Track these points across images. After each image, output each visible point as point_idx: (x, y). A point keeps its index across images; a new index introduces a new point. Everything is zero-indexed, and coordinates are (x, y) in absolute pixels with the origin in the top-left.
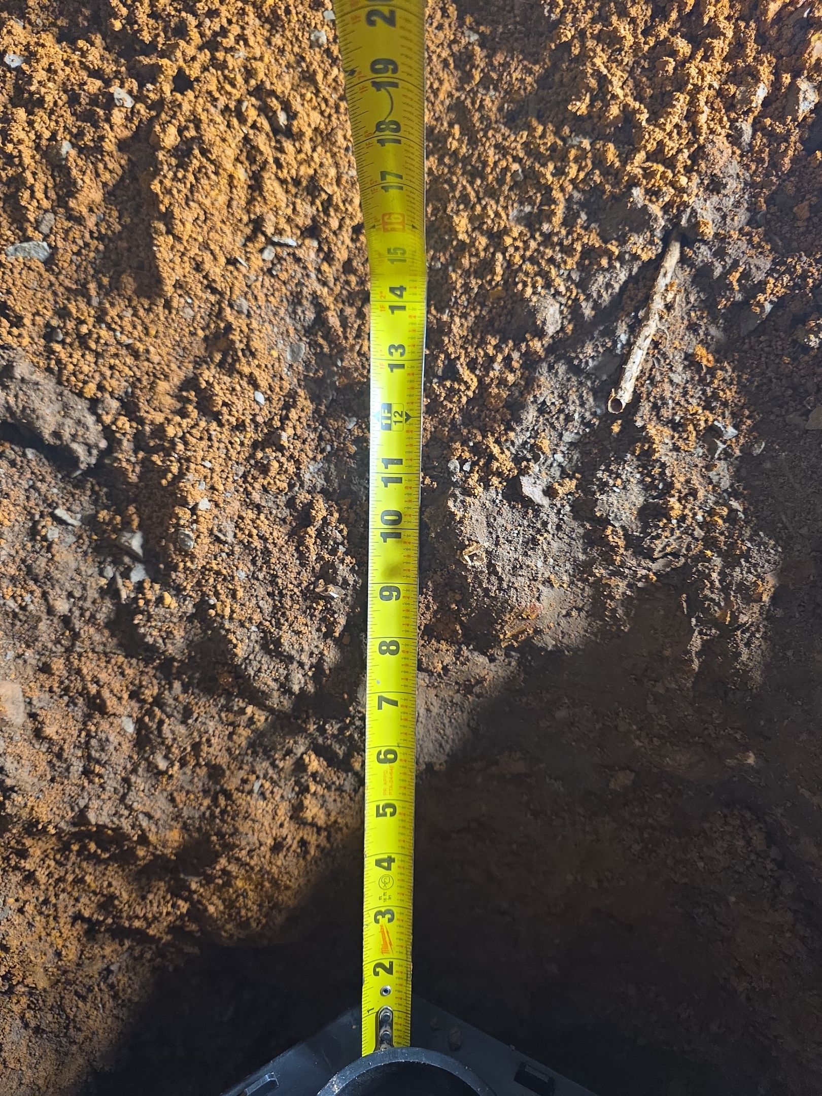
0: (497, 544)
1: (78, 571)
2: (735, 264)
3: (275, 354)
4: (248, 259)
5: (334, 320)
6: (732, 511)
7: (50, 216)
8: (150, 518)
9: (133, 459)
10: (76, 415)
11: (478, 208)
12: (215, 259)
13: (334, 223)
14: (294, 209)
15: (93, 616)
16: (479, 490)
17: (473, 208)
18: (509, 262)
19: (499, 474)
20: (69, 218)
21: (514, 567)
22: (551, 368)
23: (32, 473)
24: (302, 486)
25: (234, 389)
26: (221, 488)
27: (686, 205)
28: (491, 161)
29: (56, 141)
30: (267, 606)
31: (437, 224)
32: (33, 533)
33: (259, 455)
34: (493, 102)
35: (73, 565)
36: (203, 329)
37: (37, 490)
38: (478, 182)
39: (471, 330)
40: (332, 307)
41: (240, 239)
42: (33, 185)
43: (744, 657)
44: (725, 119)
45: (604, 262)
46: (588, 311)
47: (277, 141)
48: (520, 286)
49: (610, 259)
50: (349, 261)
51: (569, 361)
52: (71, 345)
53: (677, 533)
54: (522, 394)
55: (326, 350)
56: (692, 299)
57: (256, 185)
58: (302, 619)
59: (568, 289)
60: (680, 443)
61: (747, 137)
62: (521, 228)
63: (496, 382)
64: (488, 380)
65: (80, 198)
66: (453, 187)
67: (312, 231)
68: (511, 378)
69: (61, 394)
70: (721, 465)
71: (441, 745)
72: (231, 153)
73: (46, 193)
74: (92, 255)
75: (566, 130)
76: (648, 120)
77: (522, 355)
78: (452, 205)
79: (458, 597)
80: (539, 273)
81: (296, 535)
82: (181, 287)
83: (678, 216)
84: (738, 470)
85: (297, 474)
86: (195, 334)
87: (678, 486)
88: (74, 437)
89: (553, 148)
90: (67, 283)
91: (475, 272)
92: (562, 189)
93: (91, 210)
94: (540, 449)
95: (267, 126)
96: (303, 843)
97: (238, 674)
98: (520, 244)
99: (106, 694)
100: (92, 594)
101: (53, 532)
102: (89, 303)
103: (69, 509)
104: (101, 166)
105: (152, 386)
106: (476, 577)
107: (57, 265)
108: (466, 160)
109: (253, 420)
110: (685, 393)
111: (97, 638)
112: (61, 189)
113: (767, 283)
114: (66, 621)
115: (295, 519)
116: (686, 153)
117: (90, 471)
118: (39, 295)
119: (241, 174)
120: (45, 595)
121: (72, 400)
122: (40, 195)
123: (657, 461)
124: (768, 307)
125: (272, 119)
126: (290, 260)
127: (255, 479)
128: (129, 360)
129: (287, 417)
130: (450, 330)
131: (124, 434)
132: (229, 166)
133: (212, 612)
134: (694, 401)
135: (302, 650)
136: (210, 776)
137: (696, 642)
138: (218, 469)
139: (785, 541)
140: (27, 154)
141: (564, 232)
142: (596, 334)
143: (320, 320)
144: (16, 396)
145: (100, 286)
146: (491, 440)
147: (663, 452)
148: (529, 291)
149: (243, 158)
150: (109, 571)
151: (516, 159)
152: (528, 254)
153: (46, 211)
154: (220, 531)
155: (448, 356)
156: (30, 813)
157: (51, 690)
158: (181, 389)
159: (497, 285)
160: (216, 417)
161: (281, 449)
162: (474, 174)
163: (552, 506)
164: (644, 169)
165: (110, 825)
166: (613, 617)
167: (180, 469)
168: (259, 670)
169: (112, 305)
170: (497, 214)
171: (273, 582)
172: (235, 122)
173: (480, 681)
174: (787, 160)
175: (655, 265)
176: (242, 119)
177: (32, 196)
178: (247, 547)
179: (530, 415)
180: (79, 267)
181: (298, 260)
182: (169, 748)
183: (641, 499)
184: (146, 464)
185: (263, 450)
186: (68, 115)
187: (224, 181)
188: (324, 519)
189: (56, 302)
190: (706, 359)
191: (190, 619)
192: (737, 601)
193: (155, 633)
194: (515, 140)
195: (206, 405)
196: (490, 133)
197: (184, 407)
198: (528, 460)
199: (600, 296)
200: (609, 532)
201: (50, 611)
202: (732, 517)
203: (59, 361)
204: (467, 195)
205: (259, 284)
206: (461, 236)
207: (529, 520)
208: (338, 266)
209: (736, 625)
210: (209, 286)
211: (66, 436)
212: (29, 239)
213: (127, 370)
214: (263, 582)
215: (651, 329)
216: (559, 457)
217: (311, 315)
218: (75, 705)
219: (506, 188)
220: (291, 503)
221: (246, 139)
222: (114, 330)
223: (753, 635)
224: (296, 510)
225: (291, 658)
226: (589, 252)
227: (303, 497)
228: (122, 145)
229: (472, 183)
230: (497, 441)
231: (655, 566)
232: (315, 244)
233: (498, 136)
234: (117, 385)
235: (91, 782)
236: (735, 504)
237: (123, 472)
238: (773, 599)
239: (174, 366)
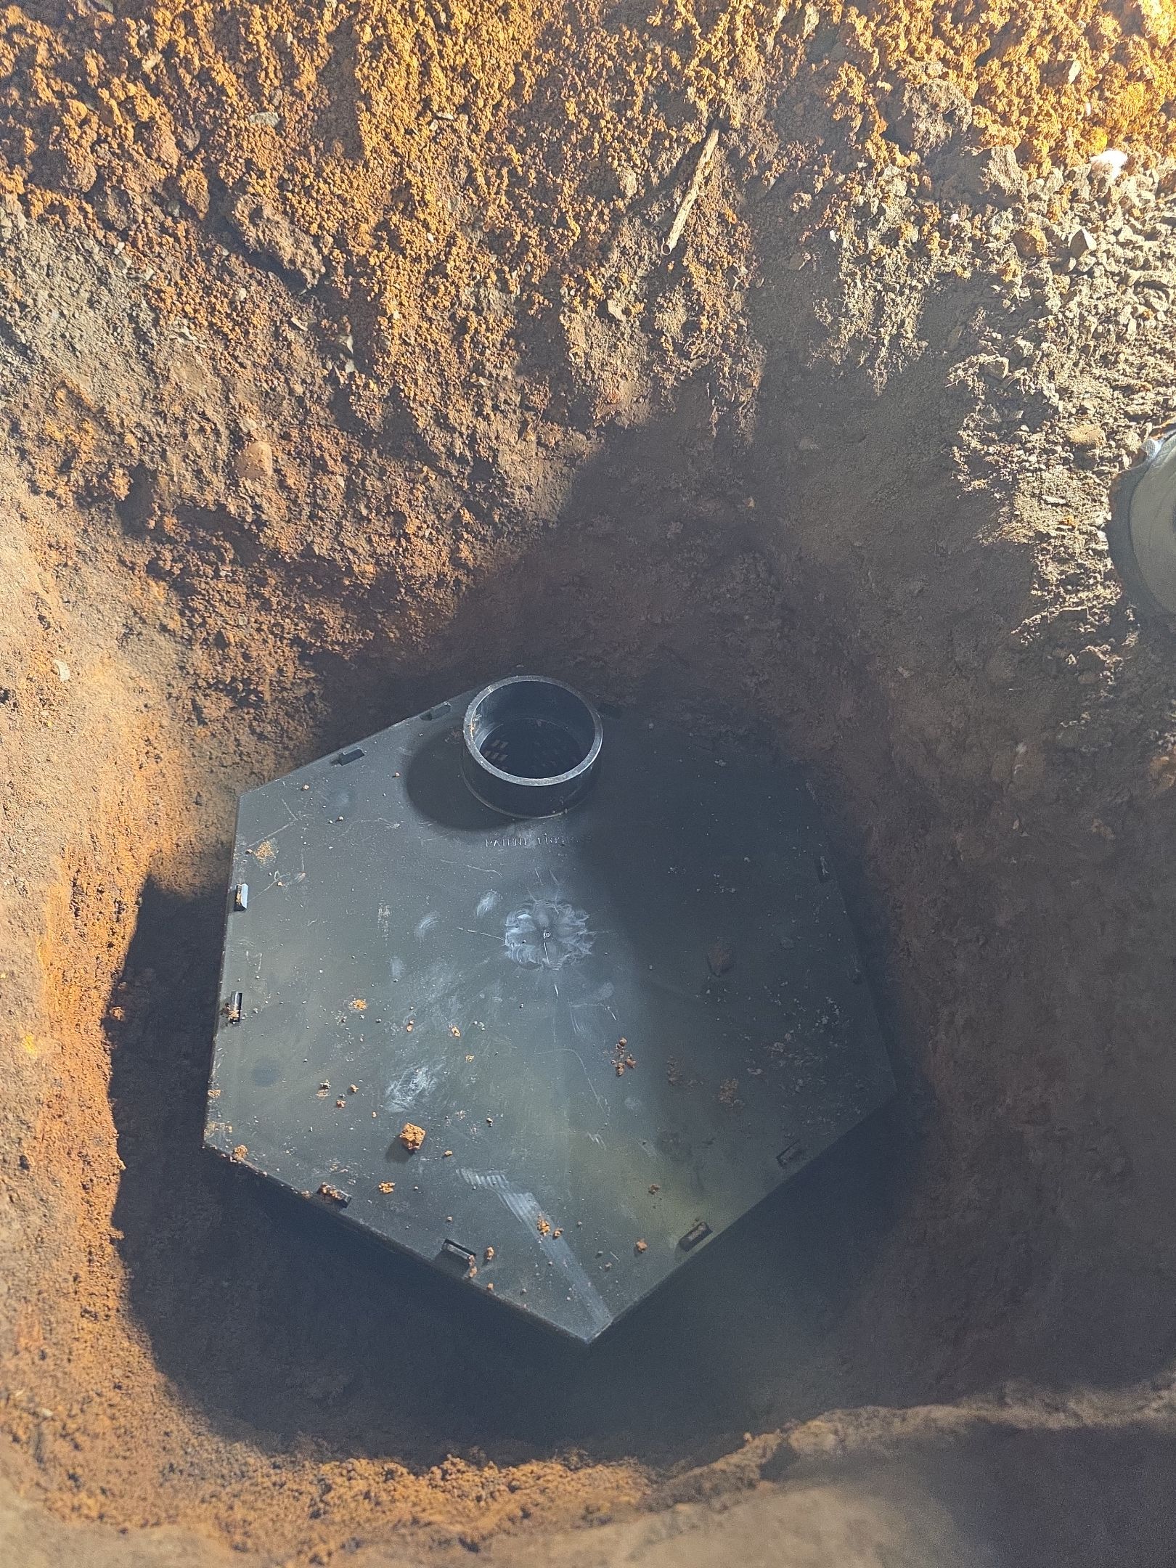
0: (591, 348)
1: (308, 364)
2: (754, 148)
3: (440, 204)
4: (420, 130)
5: (481, 180)
6: (740, 326)
7: (279, 92)
8: (358, 325)
9: (345, 282)
10: (305, 247)
11: (583, 95)
12: (398, 130)
13: (481, 103)
14: (452, 91)
15: (319, 397)
16: (580, 308)
17: (579, 95)
18: (603, 139)
19: (594, 298)
20: (293, 94)
21: (602, 364)
22: (630, 221)
23: (273, 291)
24: (460, 304)
25: (413, 231)
26: (406, 304)
27: (723, 101)
28: (592, 58)
29: (282, 32)
30: (438, 393)
31: (554, 105)
32: (277, 335)
33: (431, 280)
34: (595, 6)
35: (305, 359)
36: (390, 184)
37: (277, 303)
38: (584, 74)
39: (577, 191)
40: (479, 169)
41: (414, 114)
42: (267, 68)
43: (742, 426)
44: (756, 33)
45: (667, 143)
46: (655, 180)
47: (439, 35)
48: (610, 159)
49: (671, 141)
50: (491, 131)
51: (643, 216)
52: (298, 194)
53: (706, 340)
54: (609, 240)
55: (475, 202)
56: (726, 173)
57: (425, 71)
58: (461, 402)
59: (642, 163)
60: (712, 279)
61: (769, 49)
62: (612, 113)
63: (592, 230)
64: (587, 229)
65: (302, 79)
66: (566, 76)
67: (464, 108)
68: (603, 228)
69: (293, 231)
70: (736, 295)
71: (554, 508)
72: (408, 46)
73: (275, 74)
74: (309, 123)
75: (646, 36)
76: (700, 34)
77: (611, 211)
78: (565, 91)
79: (566, 387)
80: (624, 150)
81: (457, 340)
82: (376, 152)
83: (718, 110)
84: (747, 299)
85: (457, 296)
86: (385, 188)
87: (707, 308)
88: (304, 263)
89: (636, 50)
90: (292, 145)
91: (580, 145)
92: (642, 84)
93: (309, 89)
94: (621, 280)
95: (432, 24)
96: (457, 582)
97: (419, 440)
98: (610, 126)
99: (327, 457)
100: (319, 381)
101: (291, 335)
102: (309, 161)
103: (299, 319)
104: (315, 53)
105: (357, 227)
106: (577, 371)
107: (285, 131)
108: (575, 54)
109: (426, 255)
110: (717, 242)
111: (322, 413)
112: (287, 70)
113: (773, 163)
114: (300, 400)
115: (456, 328)
116: (726, 61)
117: (314, 290)
118: (273, 154)
119: (415, 63)
120: (287, 380)
121: (302, 236)
122: (272, 75)
123: (695, 290)
124: (773, 181)
125: (436, 18)
126: (449, 130)
127: (428, 298)
128: (340, 207)
129: (450, 253)
130: (562, 190)
131: (338, 263)
132: (407, 59)
133: (402, 395)
134: (722, 249)
135: (462, 424)
136: (396, 523)
137: (715, 415)
138: (404, 290)
139: (770, 346)
140: (262, 42)
141: (641, 119)
142: (660, 196)
143: (471, 180)
144: (264, 232)
145: (317, 149)
146: (589, 273)
147: (699, 284)
148: (616, 162)
149: (416, 50)
150: (330, 365)
151: (611, 58)
152: (616, 134)
153: (276, 88)
154: (406, 335)
155: (560, 210)
156: (275, 544)
157: (289, 453)
158: (376, 230)
159: (595, 157)
160: (402, 251)
161: (446, 276)
162: (582, 67)
163: (628, 321)
164: (697, 73)
165: (327, 557)
166: (666, 402)
167: (380, 289)
168: (433, 438)
169: (327, 164)
170: (596, 101)
171: (442, 375)
172: (410, 20)
173: (580, 455)
174: (794, 68)
175: (700, 147)
176: (415, 20)
177: (267, 74)
178: (424, 348)
179: (615, 256)
180: (300, 132)
181: (455, 131)
182: (369, 499)
183: (685, 318)
184: (356, 286)
185: (433, 277)
186: (290, 12)
187: (403, 69)
188: (476, 329)
189: (285, 160)
190: (731, 217)
191: (386, 401)
192: (739, 386)
193: (363, 410)
194: (610, 42)
195: (395, 243)
196: (593, 34)
197: (379, 243)
198: (613, 288)
199: (663, 169)
200: (663, 340)
201: (291, 392)
202: (739, 331)
203: (292, 206)
204: (576, 84)
205: (427, 149)
206: (572, 118)
207: (613, 332)
208: (483, 135)
209: (737, 404)
210: (393, 151)
211: (299, 263)
212: (265, 110)
213: (338, 214)
214: (434, 375)
215: (692, 196)
216: (634, 287)
217: (464, 175)
218: (305, 465)
219: (603, 80)
220: (452, 317)
221: (418, 35)
222: (329, 184)
223: (749, 410)
224: (456, 322)
225: (454, 429)
226: (658, 135)
227: (461, 313)
228: (330, 37)
229: (578, 74)
230: (593, 275)
231: (691, 365)
232: (466, 118)
233: (598, 36)
234: (332, 225)
235: (315, 524)
236: (742, 321)
237: (339, 291)
238: (761, 384)
239: (371, 213)
